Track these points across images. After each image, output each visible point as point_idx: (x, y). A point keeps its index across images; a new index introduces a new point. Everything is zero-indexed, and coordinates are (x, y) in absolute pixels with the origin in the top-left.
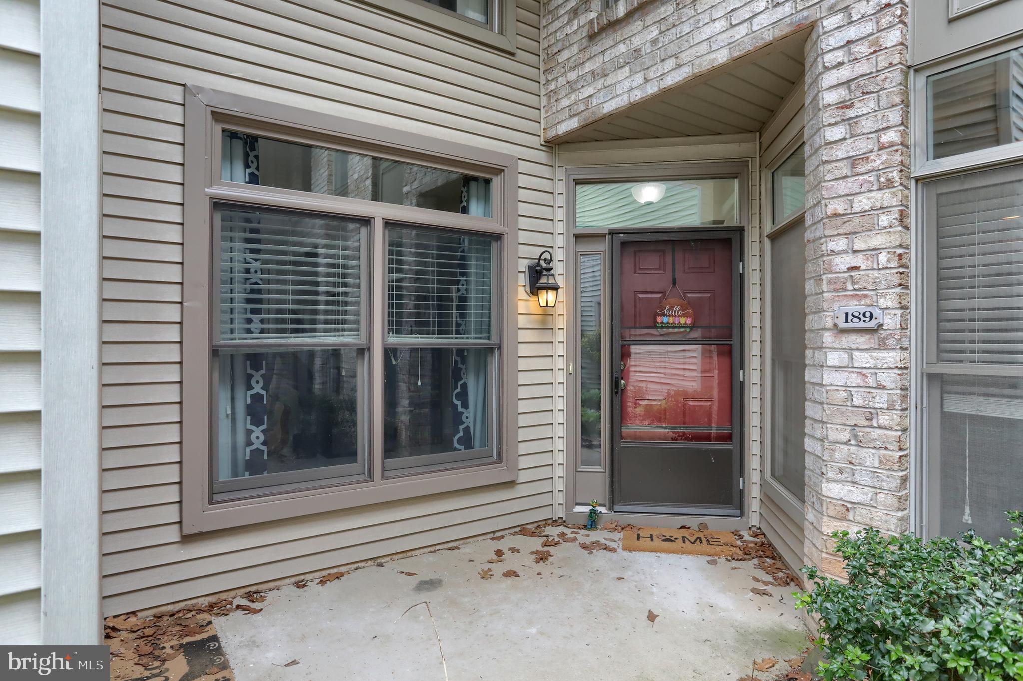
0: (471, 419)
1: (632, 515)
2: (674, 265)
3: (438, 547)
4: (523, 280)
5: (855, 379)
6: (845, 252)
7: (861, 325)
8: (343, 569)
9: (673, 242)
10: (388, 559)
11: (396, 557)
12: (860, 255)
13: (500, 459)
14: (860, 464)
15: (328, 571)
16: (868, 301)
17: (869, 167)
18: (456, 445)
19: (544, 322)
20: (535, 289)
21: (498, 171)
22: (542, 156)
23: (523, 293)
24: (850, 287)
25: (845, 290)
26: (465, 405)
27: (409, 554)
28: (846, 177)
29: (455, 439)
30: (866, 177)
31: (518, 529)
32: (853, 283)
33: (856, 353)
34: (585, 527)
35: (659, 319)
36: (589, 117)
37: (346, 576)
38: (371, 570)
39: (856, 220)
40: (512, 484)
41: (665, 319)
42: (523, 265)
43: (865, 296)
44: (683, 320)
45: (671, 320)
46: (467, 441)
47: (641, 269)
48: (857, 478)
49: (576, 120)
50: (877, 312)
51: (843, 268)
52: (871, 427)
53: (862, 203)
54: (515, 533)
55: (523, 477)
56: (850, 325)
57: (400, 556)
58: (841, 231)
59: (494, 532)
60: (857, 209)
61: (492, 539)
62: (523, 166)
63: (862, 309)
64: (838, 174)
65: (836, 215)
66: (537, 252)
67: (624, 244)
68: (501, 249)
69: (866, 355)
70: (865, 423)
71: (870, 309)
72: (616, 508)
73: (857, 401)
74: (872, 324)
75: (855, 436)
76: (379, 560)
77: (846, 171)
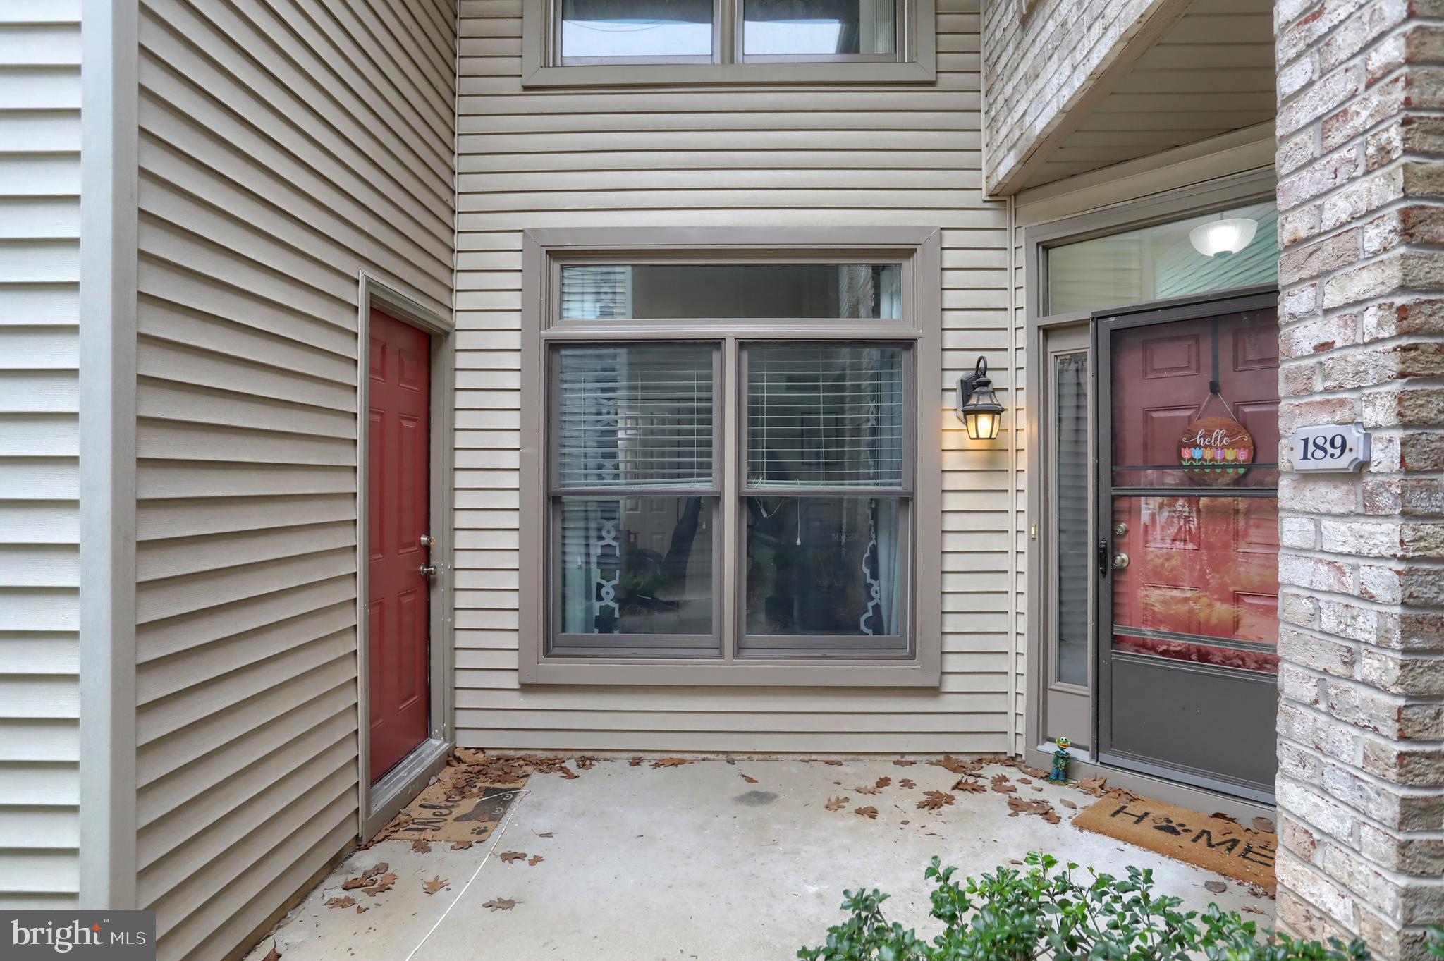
0: (884, 594)
1: (1129, 775)
2: (1215, 357)
3: (814, 757)
4: (953, 400)
5: (1325, 578)
6: (1311, 314)
7: (1327, 464)
8: (688, 756)
9: (1214, 319)
10: (745, 757)
11: (756, 757)
12: (1334, 319)
13: (912, 656)
14: (1332, 754)
15: (671, 755)
16: (1344, 414)
17: (1347, 130)
18: (863, 627)
19: (992, 461)
20: (970, 412)
21: (909, 253)
22: (988, 217)
23: (951, 420)
24: (1319, 387)
25: (1311, 392)
26: (875, 575)
27: (774, 757)
28: (1313, 161)
29: (863, 619)
30: (1344, 152)
31: (941, 758)
32: (1327, 377)
33: (1327, 523)
34: (1047, 777)
35: (1186, 453)
36: (1024, 145)
37: (686, 765)
38: (720, 764)
39: (1328, 246)
40: (934, 691)
41: (1197, 454)
42: (953, 380)
43: (1342, 403)
44: (1230, 455)
45: (1208, 454)
46: (877, 626)
47: (1155, 371)
48: (1329, 784)
49: (1012, 154)
50: (1354, 436)
51: (1307, 347)
52: (1350, 679)
53: (1338, 208)
54: (938, 763)
55: (951, 684)
56: (1310, 465)
57: (761, 757)
58: (1305, 273)
59: (903, 754)
60: (1328, 224)
61: (896, 763)
62: (950, 239)
63: (1331, 430)
64: (1300, 157)
65: (1296, 242)
66: (971, 359)
67: (1116, 335)
68: (915, 358)
69: (1342, 526)
70: (1341, 670)
71: (1342, 430)
72: (1104, 757)
73: (1329, 623)
74: (1343, 463)
75: (1326, 694)
76: (733, 756)
77: (1313, 149)
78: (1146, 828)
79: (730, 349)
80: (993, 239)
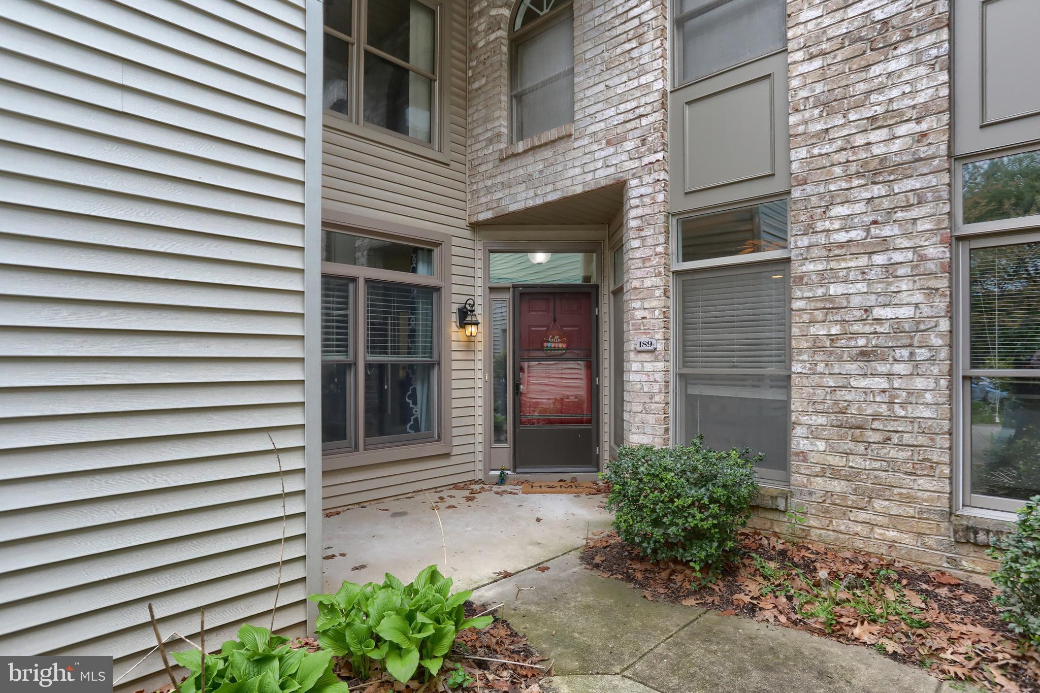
0: (419, 413)
1: (528, 475)
2: (555, 308)
3: (399, 497)
4: (455, 318)
5: (644, 378)
6: (640, 309)
7: (647, 348)
8: (339, 510)
9: (554, 294)
10: (368, 503)
11: (373, 502)
12: (647, 311)
13: (439, 439)
14: (647, 423)
15: (330, 511)
16: (650, 336)
17: (651, 264)
18: (409, 430)
19: (468, 346)
20: (463, 324)
21: (438, 245)
22: (467, 233)
23: (454, 327)
24: (642, 328)
25: (640, 329)
26: (415, 403)
27: (381, 501)
28: (640, 268)
29: (409, 425)
30: (649, 269)
31: (451, 487)
32: (644, 326)
33: (645, 364)
34: (497, 484)
35: (545, 345)
36: (500, 212)
37: (342, 513)
38: (358, 510)
39: (645, 292)
40: (447, 455)
41: (549, 345)
42: (455, 308)
43: (649, 333)
44: (560, 345)
45: (553, 345)
46: (416, 427)
47: (533, 311)
48: (646, 431)
49: (491, 212)
50: (654, 342)
51: (639, 317)
52: (652, 403)
53: (648, 283)
54: (450, 489)
55: (455, 451)
56: (642, 349)
57: (376, 502)
58: (638, 297)
59: (436, 488)
60: (645, 286)
61: (435, 492)
62: (455, 241)
63: (647, 340)
64: (637, 266)
65: (636, 288)
66: (463, 299)
67: (522, 294)
68: (440, 298)
69: (650, 364)
70: (649, 401)
71: (651, 340)
72: (518, 470)
73: (646, 389)
74: (651, 348)
75: (645, 408)
76: (362, 504)
77: (640, 265)
78: (544, 489)
79: (361, 284)
80: (469, 244)
